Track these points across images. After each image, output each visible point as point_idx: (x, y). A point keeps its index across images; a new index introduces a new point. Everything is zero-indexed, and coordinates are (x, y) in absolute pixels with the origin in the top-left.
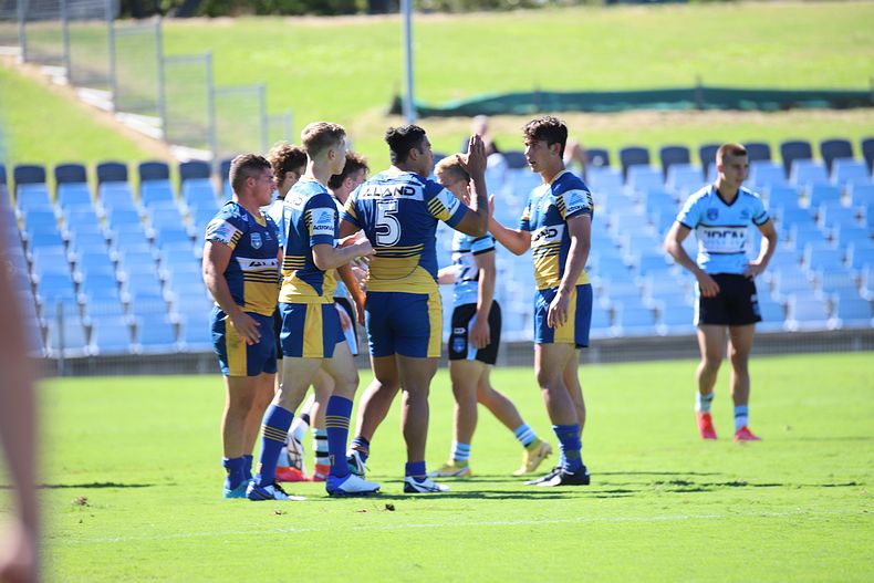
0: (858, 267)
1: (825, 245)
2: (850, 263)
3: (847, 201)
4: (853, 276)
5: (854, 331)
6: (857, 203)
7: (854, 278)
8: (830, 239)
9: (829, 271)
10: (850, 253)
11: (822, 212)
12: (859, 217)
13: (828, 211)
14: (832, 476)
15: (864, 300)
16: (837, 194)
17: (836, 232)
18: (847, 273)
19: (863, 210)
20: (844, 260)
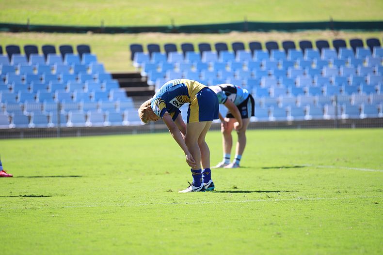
0: (23, 101)
1: (8, 91)
2: (19, 100)
3: (18, 73)
4: (21, 105)
5: (21, 129)
6: (22, 74)
7: (21, 106)
8: (11, 89)
9: (10, 103)
10: (19, 95)
11: (7, 77)
12: (23, 80)
13: (9, 76)
14: (11, 193)
15: (25, 116)
16: (14, 69)
17: (13, 86)
18: (18, 104)
19: (25, 77)
20: (17, 98)
